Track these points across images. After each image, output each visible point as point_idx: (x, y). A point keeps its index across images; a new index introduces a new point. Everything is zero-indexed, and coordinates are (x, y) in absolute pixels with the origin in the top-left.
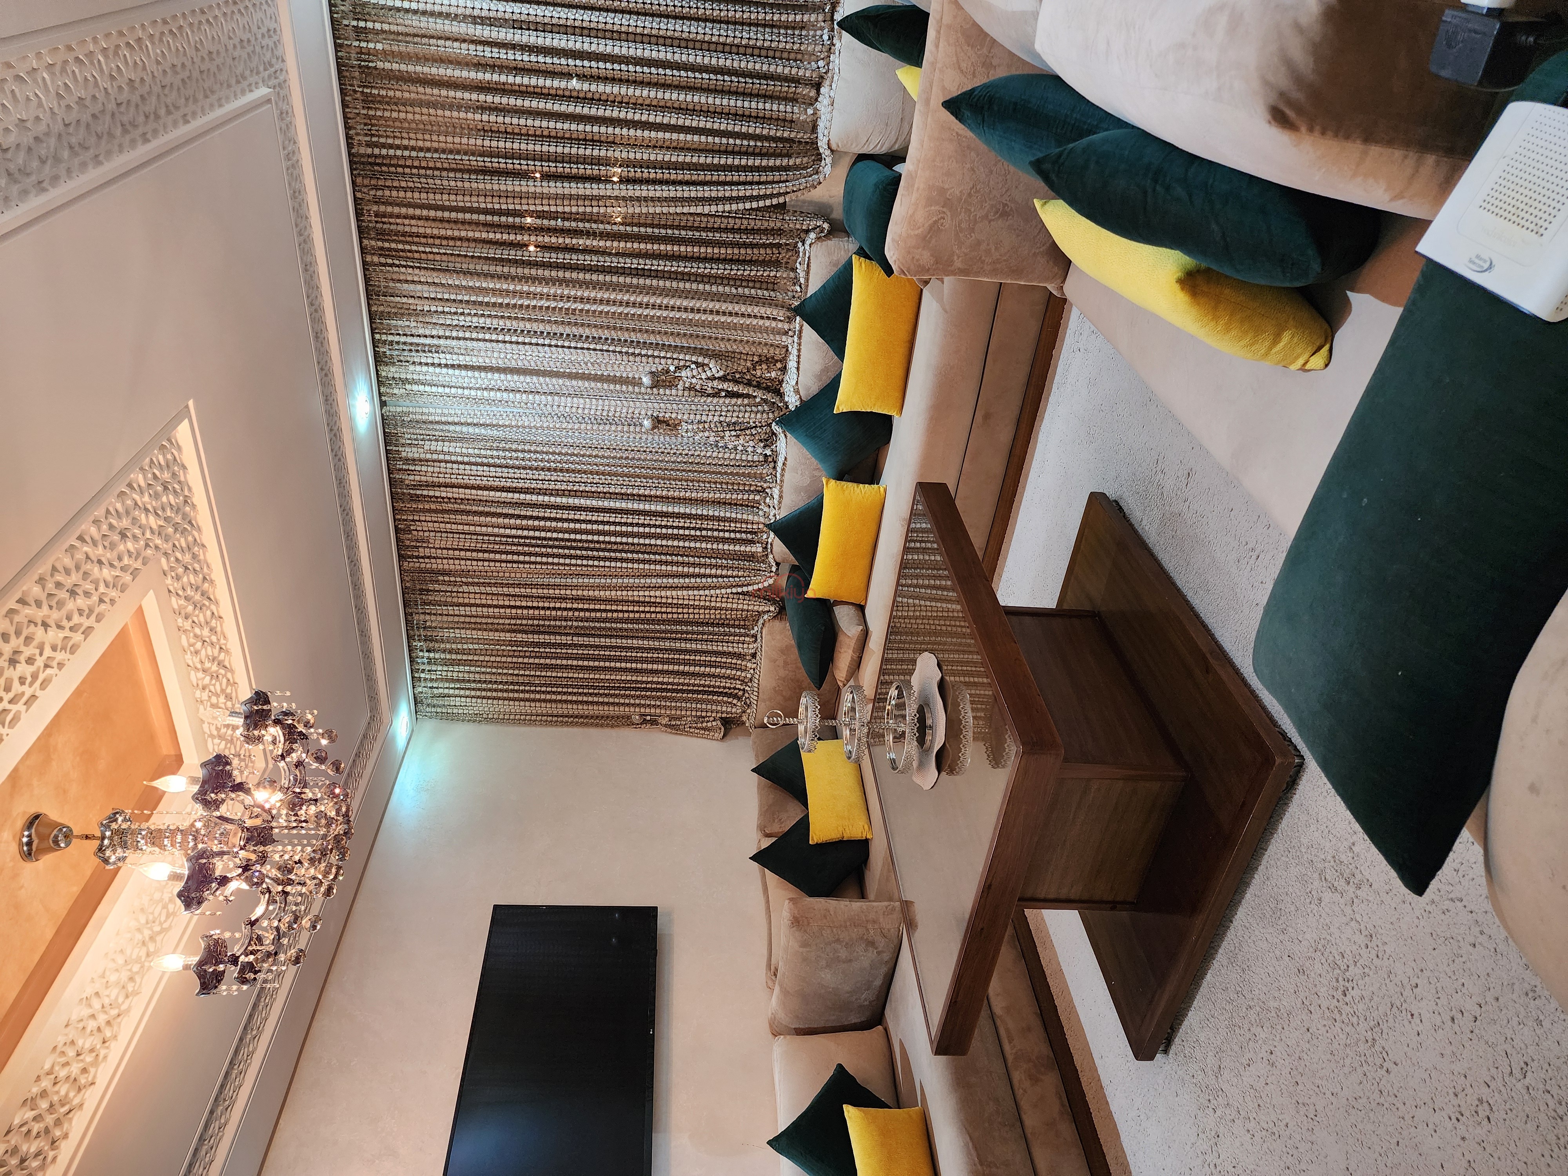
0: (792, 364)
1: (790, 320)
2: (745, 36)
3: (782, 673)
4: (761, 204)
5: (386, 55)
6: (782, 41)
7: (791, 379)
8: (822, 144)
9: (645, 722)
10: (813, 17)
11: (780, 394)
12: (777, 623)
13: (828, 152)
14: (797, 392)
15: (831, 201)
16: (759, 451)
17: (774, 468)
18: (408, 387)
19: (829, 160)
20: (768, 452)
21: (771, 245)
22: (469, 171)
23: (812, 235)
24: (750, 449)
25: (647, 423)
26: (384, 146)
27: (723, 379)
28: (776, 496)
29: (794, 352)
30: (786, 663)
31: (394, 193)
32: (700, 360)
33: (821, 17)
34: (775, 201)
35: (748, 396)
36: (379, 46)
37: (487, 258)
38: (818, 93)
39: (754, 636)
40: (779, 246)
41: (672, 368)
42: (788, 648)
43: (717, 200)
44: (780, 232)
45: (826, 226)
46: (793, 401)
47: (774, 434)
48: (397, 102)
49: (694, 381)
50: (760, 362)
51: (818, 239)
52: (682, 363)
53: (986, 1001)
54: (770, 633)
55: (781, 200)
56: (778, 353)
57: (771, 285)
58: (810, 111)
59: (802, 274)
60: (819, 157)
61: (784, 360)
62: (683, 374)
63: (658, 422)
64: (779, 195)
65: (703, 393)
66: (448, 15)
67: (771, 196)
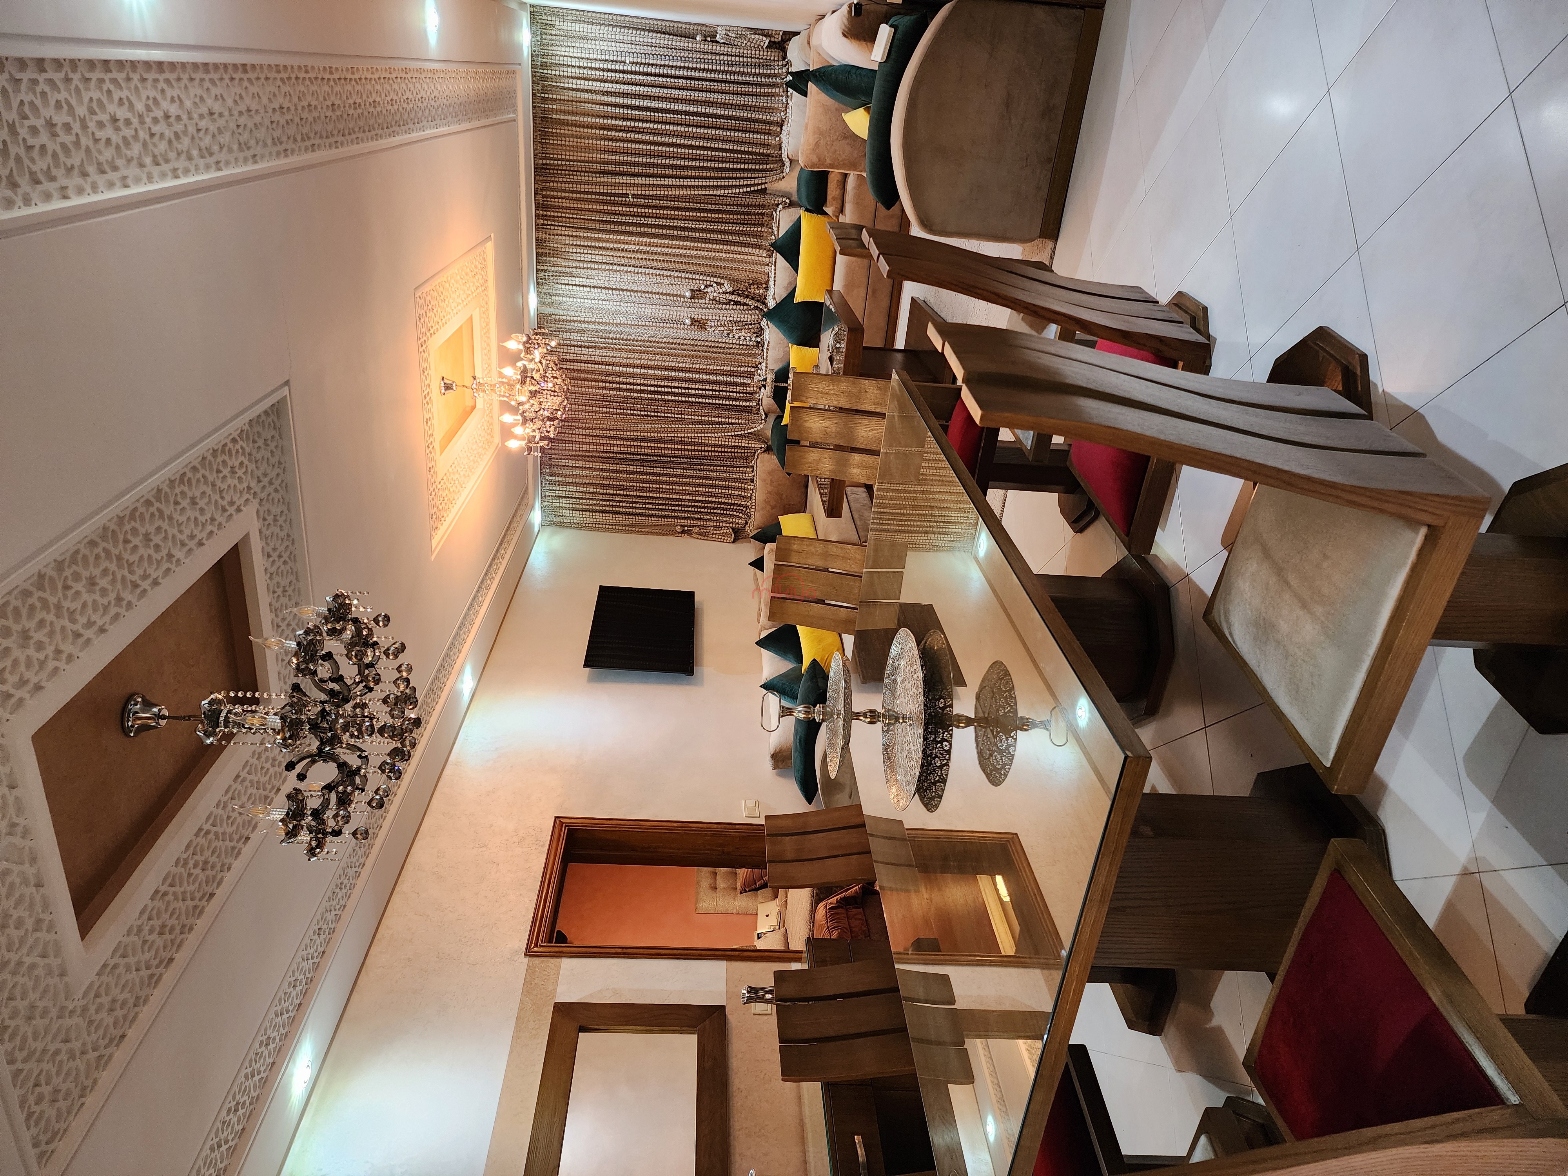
0: (771, 283)
1: (770, 256)
2: (742, 100)
3: (770, 488)
4: (752, 189)
5: (557, 111)
6: (762, 102)
7: (771, 292)
8: (784, 156)
9: (683, 532)
10: (777, 90)
11: (764, 303)
12: (766, 455)
13: (787, 160)
14: (774, 299)
15: (791, 191)
16: (753, 339)
17: (763, 350)
18: (553, 298)
19: (788, 164)
20: (759, 340)
21: (758, 214)
22: (596, 173)
23: (781, 206)
24: (748, 338)
25: (688, 322)
26: (552, 159)
27: (731, 293)
28: (764, 368)
29: (772, 275)
30: (772, 481)
31: (555, 184)
32: (719, 280)
33: (781, 90)
34: (760, 187)
35: (745, 304)
36: (555, 107)
37: (602, 221)
38: (781, 129)
39: (752, 467)
40: (763, 214)
41: (703, 287)
42: (773, 471)
43: (728, 187)
44: (763, 206)
45: (788, 201)
46: (771, 304)
47: (762, 329)
48: (561, 135)
49: (715, 294)
50: (753, 284)
51: (784, 208)
52: (708, 283)
53: (845, 499)
54: (762, 462)
55: (763, 186)
56: (763, 278)
57: (759, 236)
58: (777, 139)
59: (775, 229)
60: (783, 165)
61: (767, 283)
62: (709, 290)
63: (694, 321)
64: (762, 184)
65: (720, 303)
66: (591, 91)
67: (758, 184)
